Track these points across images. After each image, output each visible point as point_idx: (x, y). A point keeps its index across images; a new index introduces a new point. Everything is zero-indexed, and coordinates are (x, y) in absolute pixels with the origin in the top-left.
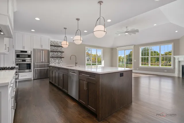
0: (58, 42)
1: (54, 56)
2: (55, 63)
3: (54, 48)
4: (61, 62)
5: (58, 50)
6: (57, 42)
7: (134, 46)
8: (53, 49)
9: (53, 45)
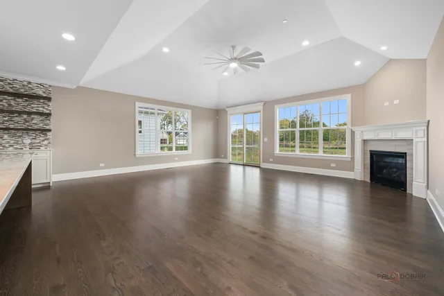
0: (30, 83)
1: (12, 126)
2: (16, 149)
3: (12, 103)
4: (46, 142)
5: (33, 108)
6: (25, 83)
7: (262, 104)
8: (10, 105)
9: (11, 90)
